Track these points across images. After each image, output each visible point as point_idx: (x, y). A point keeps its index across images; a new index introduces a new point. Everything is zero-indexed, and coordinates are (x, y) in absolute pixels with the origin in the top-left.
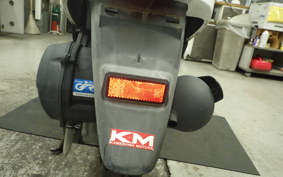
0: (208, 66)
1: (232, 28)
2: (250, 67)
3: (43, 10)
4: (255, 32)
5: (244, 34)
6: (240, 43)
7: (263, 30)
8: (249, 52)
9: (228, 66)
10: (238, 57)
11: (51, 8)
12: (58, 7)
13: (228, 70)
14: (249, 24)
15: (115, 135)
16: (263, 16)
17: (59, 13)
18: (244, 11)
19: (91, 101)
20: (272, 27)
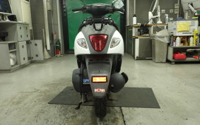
0: (150, 62)
1: (158, 39)
2: (173, 58)
3: (51, 44)
4: (172, 38)
5: (166, 40)
6: (165, 46)
7: (176, 37)
8: (171, 50)
9: (161, 60)
10: (166, 54)
11: (55, 42)
12: (59, 40)
13: (161, 62)
14: (168, 35)
15: (95, 90)
16: (175, 29)
17: (60, 44)
18: (165, 27)
19: (89, 85)
20: (181, 34)
